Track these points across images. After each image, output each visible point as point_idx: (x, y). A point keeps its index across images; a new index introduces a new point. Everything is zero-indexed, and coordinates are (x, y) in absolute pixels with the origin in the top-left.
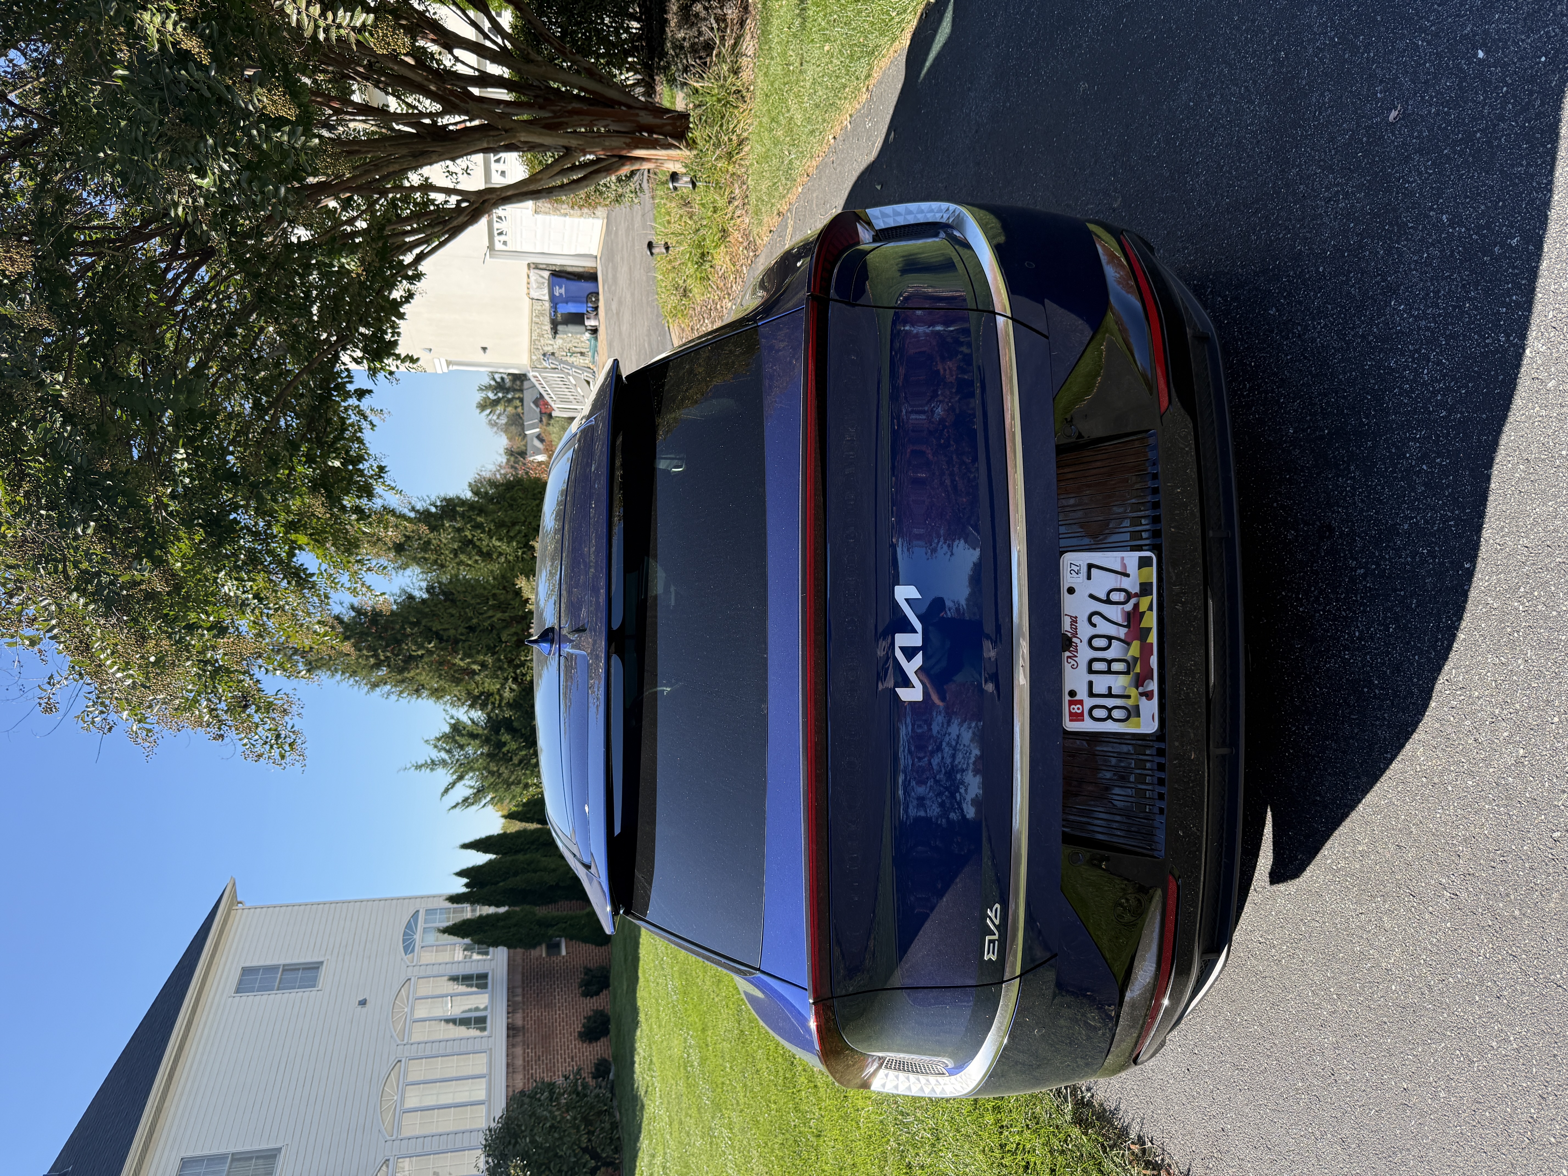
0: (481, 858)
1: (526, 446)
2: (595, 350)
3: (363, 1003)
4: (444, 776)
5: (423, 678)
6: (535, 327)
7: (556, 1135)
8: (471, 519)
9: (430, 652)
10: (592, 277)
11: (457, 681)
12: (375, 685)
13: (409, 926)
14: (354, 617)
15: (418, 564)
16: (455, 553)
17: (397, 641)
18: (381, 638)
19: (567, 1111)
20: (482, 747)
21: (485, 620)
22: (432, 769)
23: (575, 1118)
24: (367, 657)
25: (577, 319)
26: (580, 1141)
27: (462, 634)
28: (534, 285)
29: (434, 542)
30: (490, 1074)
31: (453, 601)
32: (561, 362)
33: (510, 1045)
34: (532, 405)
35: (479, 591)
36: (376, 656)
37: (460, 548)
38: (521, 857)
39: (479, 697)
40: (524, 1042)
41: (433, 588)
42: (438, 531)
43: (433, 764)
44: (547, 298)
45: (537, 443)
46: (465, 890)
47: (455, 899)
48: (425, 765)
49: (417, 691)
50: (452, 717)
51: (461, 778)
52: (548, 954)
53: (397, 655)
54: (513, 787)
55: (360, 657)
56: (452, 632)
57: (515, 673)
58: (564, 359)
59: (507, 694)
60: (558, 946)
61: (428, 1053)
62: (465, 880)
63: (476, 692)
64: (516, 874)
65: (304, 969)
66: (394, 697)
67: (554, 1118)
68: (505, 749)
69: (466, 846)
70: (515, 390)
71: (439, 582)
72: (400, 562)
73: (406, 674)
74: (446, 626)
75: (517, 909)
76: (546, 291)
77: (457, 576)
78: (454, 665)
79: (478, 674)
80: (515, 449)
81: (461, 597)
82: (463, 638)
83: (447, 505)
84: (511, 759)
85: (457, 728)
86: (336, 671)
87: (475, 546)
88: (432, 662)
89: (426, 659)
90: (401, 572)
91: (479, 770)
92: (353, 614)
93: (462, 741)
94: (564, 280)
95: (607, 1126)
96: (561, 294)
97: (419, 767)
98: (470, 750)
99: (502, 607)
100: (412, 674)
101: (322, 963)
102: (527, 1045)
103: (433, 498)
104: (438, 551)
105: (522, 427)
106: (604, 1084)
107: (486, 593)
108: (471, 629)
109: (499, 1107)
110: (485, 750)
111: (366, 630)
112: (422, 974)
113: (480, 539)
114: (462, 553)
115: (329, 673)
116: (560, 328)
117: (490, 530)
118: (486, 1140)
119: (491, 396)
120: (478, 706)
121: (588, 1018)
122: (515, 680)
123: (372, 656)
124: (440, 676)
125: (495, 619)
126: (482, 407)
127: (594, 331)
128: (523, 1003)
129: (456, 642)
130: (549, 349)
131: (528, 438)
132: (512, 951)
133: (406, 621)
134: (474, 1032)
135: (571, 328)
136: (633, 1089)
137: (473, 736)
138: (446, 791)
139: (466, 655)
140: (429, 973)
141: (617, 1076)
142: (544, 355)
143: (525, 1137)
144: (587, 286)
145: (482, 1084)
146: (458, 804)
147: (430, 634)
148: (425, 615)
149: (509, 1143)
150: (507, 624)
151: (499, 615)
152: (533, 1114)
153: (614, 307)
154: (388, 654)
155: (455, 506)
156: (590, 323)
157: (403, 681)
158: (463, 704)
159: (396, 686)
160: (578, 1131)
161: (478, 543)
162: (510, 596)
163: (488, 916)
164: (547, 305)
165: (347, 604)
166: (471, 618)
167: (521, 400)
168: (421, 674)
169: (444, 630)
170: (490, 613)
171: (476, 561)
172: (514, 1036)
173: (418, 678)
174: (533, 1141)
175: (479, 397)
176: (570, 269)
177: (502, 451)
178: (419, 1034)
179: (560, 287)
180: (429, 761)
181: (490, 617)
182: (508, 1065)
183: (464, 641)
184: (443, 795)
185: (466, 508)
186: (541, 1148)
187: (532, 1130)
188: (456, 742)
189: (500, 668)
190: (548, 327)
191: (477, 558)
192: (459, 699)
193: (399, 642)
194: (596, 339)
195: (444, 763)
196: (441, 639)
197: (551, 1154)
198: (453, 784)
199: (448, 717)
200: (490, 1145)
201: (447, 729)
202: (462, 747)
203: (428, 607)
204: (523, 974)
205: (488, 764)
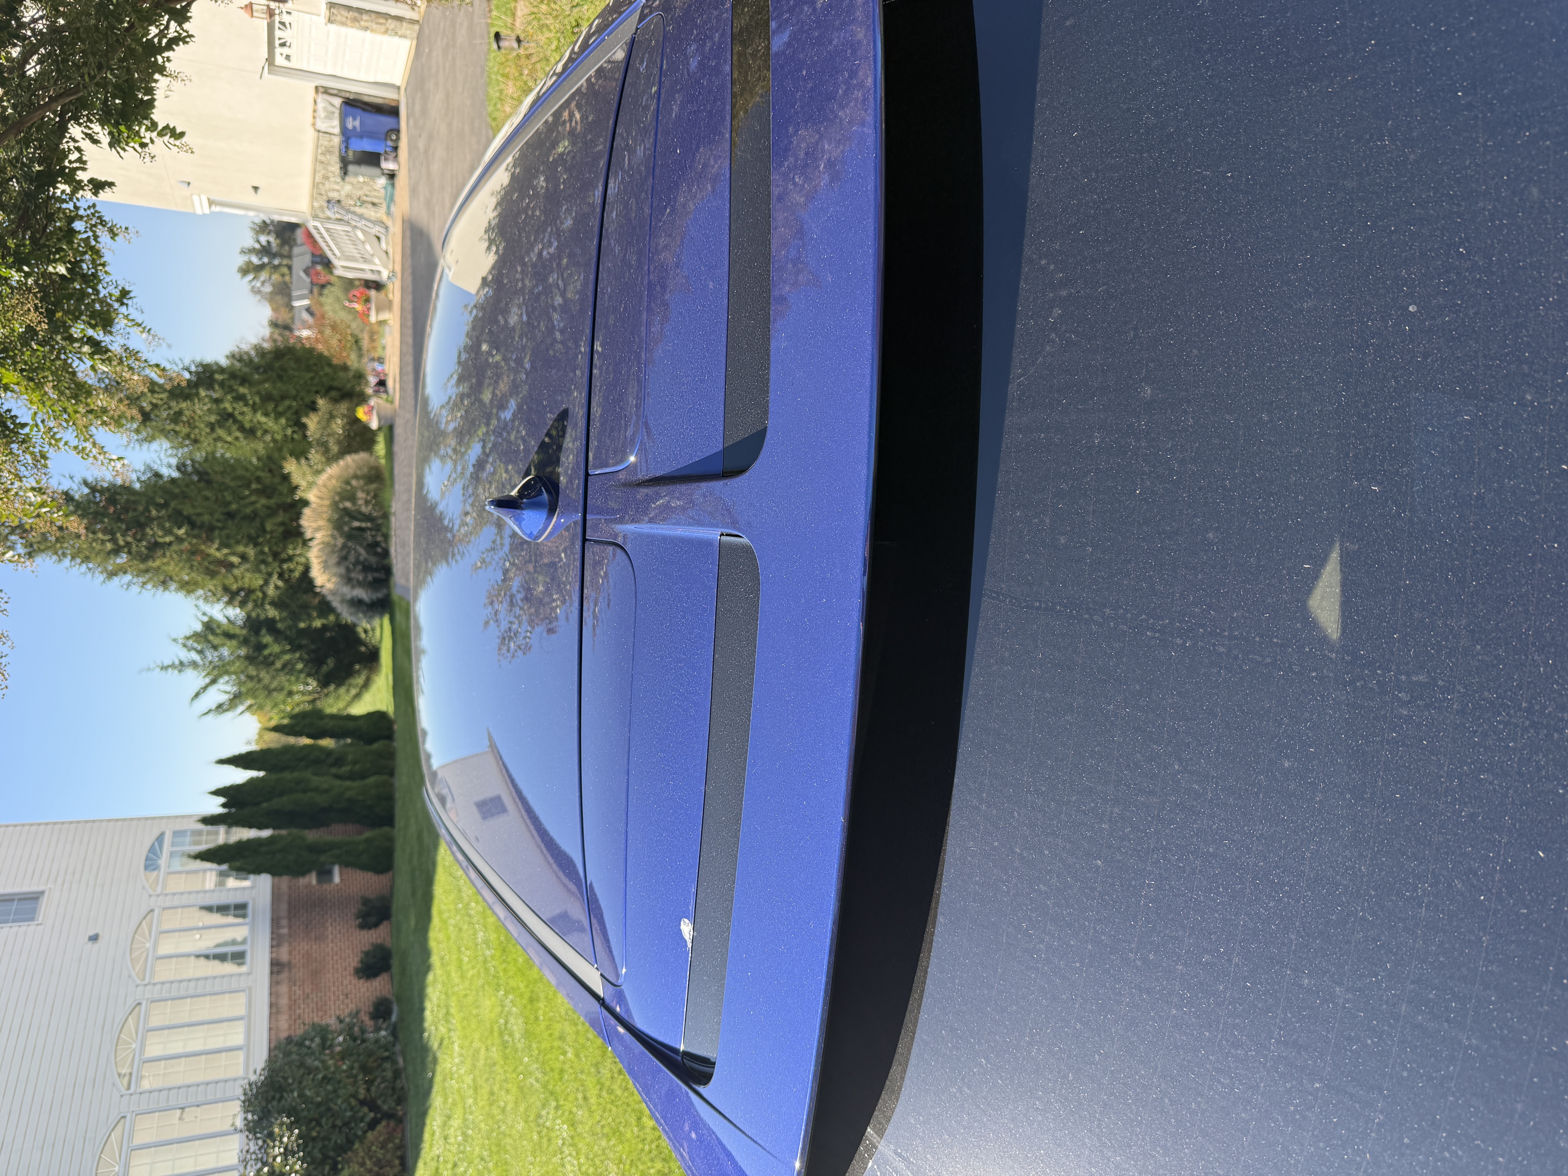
0: (240, 776)
1: (293, 319)
2: (391, 199)
3: (94, 938)
4: (195, 679)
5: (171, 568)
6: (319, 167)
7: (329, 1087)
8: (231, 390)
9: (179, 540)
10: (393, 111)
11: (212, 574)
12: (112, 574)
13: (152, 850)
14: (87, 495)
15: (166, 437)
16: (212, 427)
17: (140, 525)
18: (119, 520)
19: (343, 1059)
20: (239, 648)
21: (246, 506)
22: (180, 671)
23: (351, 1068)
24: (103, 542)
25: (372, 159)
26: (357, 1092)
27: (218, 521)
28: (321, 113)
29: (187, 413)
30: (249, 1016)
31: (209, 482)
32: (348, 211)
33: (274, 983)
34: (303, 275)
35: (240, 472)
36: (114, 540)
37: (218, 422)
38: (287, 775)
39: (237, 593)
40: (290, 979)
41: (184, 465)
42: (192, 400)
43: (181, 666)
44: (337, 130)
45: (306, 316)
46: (222, 810)
47: (210, 820)
48: (173, 666)
49: (164, 583)
50: (204, 614)
51: (214, 682)
52: (320, 881)
53: (140, 541)
54: (275, 694)
55: (94, 540)
56: (206, 518)
57: (281, 568)
58: (352, 209)
59: (271, 591)
60: (329, 873)
61: (174, 994)
62: (222, 800)
63: (234, 587)
64: (282, 794)
65: (19, 900)
66: (135, 589)
67: (327, 1068)
68: (266, 652)
69: (222, 762)
70: (282, 256)
71: (192, 460)
72: (144, 434)
73: (150, 563)
74: (199, 510)
75: (284, 832)
76: (336, 122)
77: (213, 453)
78: (208, 555)
79: (237, 567)
80: (280, 322)
81: (219, 478)
82: (219, 525)
83: (204, 372)
84: (273, 663)
85: (210, 626)
86: (64, 555)
87: (235, 421)
88: (182, 551)
89: (175, 547)
90: (145, 445)
91: (235, 673)
92: (86, 491)
93: (216, 641)
94: (359, 111)
95: (389, 1074)
96: (354, 128)
97: (164, 668)
98: (225, 652)
99: (266, 491)
100: (158, 563)
101: (42, 893)
102: (292, 982)
103: (187, 362)
104: (191, 424)
105: (290, 298)
106: (384, 1026)
107: (248, 475)
108: (230, 515)
109: (260, 1058)
110: (243, 652)
111: (101, 510)
112: (168, 904)
113: (242, 413)
114: (221, 427)
115: (55, 557)
116: (351, 168)
117: (254, 403)
118: (245, 1094)
119: (255, 260)
120: (237, 603)
121: (367, 954)
122: (281, 576)
123: (109, 541)
124: (191, 567)
125: (258, 505)
126: (245, 270)
127: (392, 176)
128: (290, 935)
129: (211, 529)
130: (334, 195)
131: (296, 311)
132: (276, 879)
133: (151, 501)
134: (229, 968)
135: (364, 169)
136: (421, 1037)
137: (229, 636)
138: (197, 695)
139: (223, 545)
140: (175, 903)
141: (401, 1019)
142: (329, 201)
143: (292, 1091)
144: (387, 121)
145: (240, 1026)
146: (210, 711)
147: (179, 518)
148: (174, 496)
149: (273, 1098)
150: (272, 512)
151: (264, 501)
152: (302, 1065)
153: (421, 144)
154: (129, 539)
155: (213, 372)
156: (388, 165)
157: (147, 571)
158: (219, 600)
159: (138, 576)
160: (355, 1082)
161: (240, 418)
162: (277, 480)
163: (249, 842)
164: (337, 140)
165: (78, 479)
166: (229, 503)
167: (290, 268)
168: (168, 564)
169: (199, 515)
170: (253, 498)
171: (237, 439)
172: (278, 972)
173: (165, 568)
174: (301, 1095)
175: (241, 260)
176: (366, 99)
177: (265, 323)
178: (165, 972)
179: (354, 119)
180: (177, 662)
181: (253, 503)
182: (271, 1005)
183: (221, 529)
184: (193, 699)
185: (225, 376)
186: (312, 1103)
187: (300, 1083)
188: (209, 641)
189: (264, 562)
190: (335, 167)
191: (238, 434)
192: (214, 594)
193: (141, 526)
194: (393, 185)
195: (194, 664)
196: (192, 525)
197: (322, 1109)
198: (205, 688)
199: (199, 614)
200: (249, 1100)
201: (199, 628)
202: (215, 648)
203: (178, 486)
204: (289, 903)
205: (246, 667)
